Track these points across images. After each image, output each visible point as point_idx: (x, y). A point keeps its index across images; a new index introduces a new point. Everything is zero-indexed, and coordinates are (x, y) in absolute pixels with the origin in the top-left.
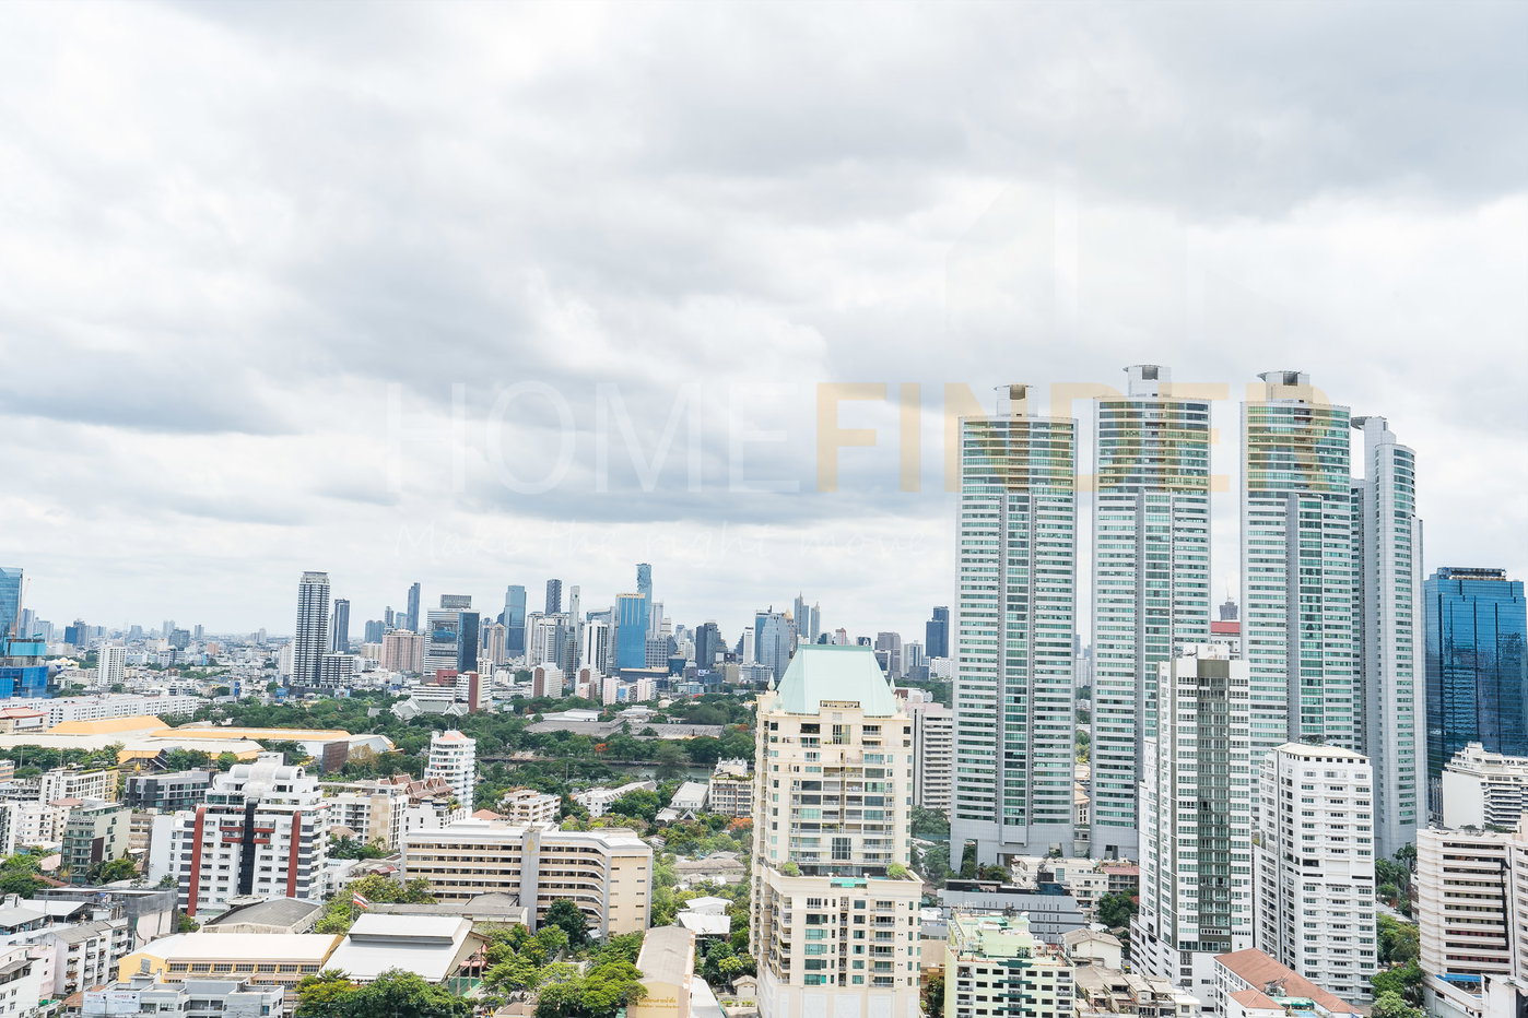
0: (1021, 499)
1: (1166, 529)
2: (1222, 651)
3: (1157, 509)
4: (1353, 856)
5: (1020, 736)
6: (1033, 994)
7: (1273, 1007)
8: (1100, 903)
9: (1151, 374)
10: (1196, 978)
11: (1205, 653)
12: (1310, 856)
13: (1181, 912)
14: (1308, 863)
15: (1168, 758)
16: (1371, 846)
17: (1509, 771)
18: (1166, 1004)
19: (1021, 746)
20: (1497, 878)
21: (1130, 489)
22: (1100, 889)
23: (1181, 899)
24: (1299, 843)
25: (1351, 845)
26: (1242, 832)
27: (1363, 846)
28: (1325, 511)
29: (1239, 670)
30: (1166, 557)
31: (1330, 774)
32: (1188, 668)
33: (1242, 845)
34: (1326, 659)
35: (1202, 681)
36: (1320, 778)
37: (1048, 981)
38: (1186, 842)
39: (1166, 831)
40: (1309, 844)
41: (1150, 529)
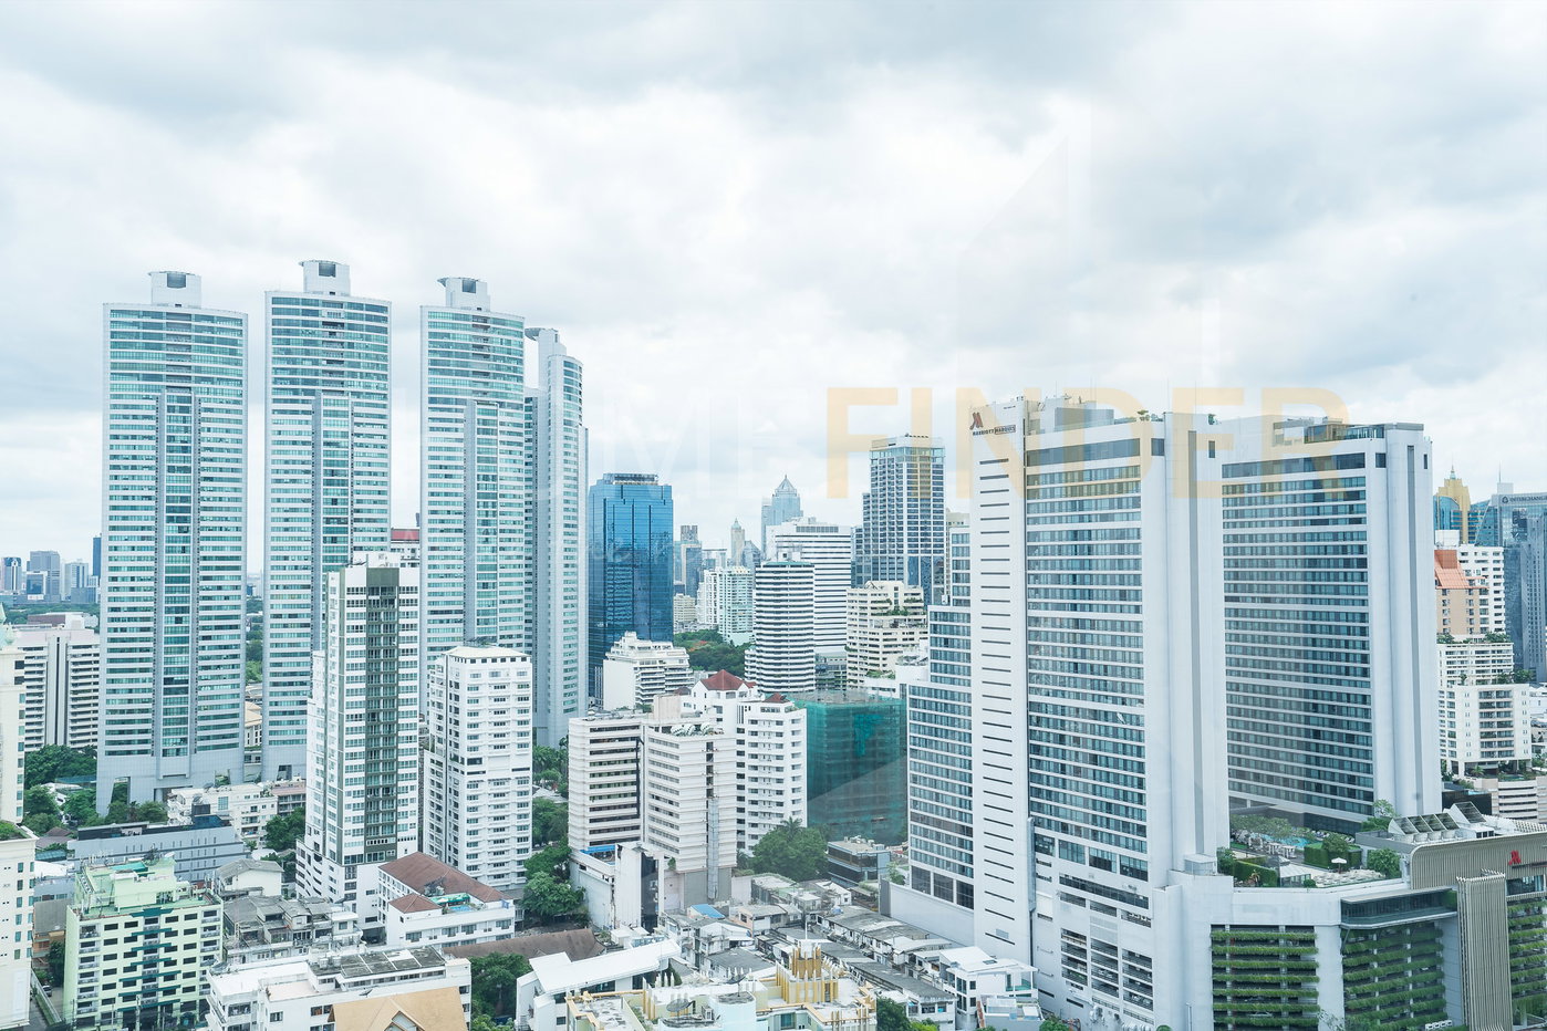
0: (180, 399)
1: (345, 435)
2: (393, 560)
3: (335, 414)
4: (513, 750)
5: (181, 660)
6: (173, 941)
7: (432, 907)
8: (268, 827)
9: (328, 270)
10: (360, 891)
11: (375, 561)
12: (474, 755)
13: (348, 826)
14: (472, 762)
15: (336, 671)
16: (529, 739)
17: (657, 655)
18: (322, 924)
19: (183, 670)
20: (632, 755)
21: (306, 392)
22: (268, 812)
23: (347, 813)
24: (464, 743)
25: (512, 739)
26: (410, 739)
27: (523, 740)
28: (500, 418)
29: (408, 577)
30: (344, 464)
31: (495, 674)
32: (357, 577)
33: (411, 751)
34: (501, 562)
35: (372, 590)
36: (486, 678)
37: (191, 924)
38: (353, 756)
39: (334, 746)
40: (473, 743)
41: (326, 435)
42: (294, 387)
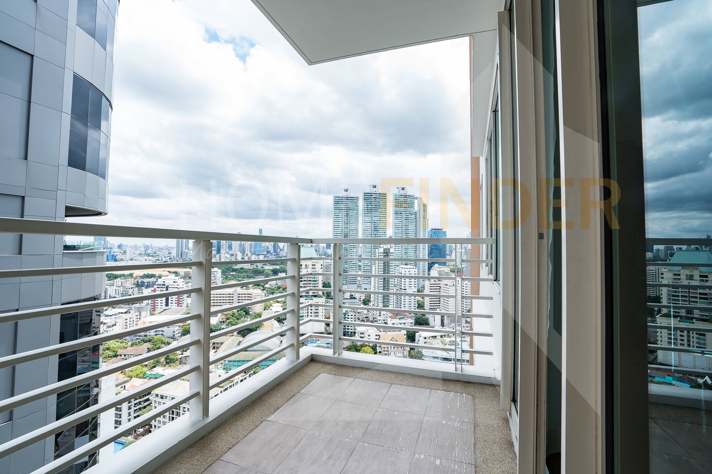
0: (347, 214)
1: (378, 221)
2: (388, 246)
3: (376, 216)
4: (413, 287)
5: (346, 266)
7: (397, 318)
8: (363, 300)
9: (375, 187)
10: (382, 314)
11: (385, 247)
12: (405, 288)
13: (379, 301)
14: (404, 289)
15: (377, 269)
16: (416, 286)
17: (442, 269)
18: (376, 320)
19: (347, 268)
20: (439, 290)
21: (370, 212)
22: (363, 298)
23: (379, 298)
24: (403, 285)
25: (413, 285)
26: (392, 284)
27: (415, 286)
28: (410, 217)
29: (392, 250)
30: (377, 227)
31: (409, 271)
32: (381, 250)
33: (392, 287)
34: (409, 248)
35: (384, 253)
36: (407, 272)
37: (352, 317)
38: (380, 287)
39: (377, 285)
40: (405, 286)
41: (374, 220)
42: (369, 210)
